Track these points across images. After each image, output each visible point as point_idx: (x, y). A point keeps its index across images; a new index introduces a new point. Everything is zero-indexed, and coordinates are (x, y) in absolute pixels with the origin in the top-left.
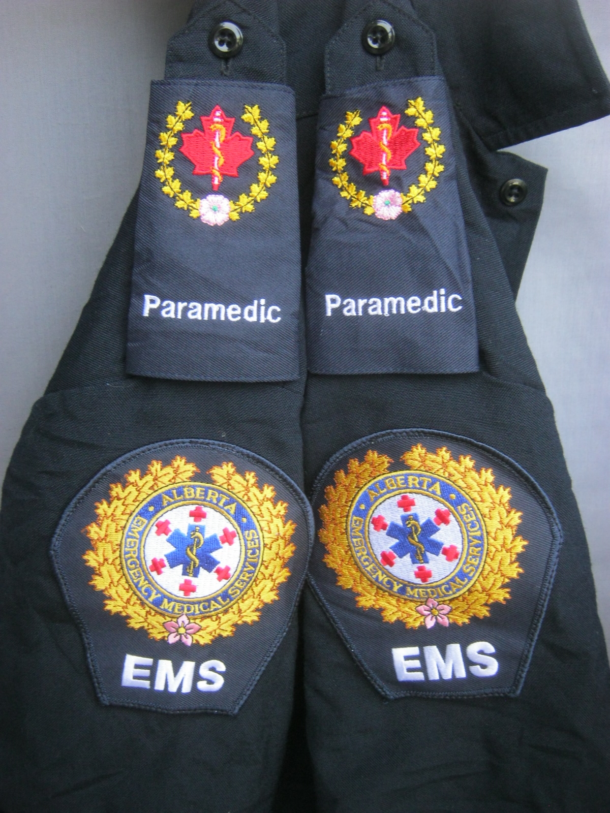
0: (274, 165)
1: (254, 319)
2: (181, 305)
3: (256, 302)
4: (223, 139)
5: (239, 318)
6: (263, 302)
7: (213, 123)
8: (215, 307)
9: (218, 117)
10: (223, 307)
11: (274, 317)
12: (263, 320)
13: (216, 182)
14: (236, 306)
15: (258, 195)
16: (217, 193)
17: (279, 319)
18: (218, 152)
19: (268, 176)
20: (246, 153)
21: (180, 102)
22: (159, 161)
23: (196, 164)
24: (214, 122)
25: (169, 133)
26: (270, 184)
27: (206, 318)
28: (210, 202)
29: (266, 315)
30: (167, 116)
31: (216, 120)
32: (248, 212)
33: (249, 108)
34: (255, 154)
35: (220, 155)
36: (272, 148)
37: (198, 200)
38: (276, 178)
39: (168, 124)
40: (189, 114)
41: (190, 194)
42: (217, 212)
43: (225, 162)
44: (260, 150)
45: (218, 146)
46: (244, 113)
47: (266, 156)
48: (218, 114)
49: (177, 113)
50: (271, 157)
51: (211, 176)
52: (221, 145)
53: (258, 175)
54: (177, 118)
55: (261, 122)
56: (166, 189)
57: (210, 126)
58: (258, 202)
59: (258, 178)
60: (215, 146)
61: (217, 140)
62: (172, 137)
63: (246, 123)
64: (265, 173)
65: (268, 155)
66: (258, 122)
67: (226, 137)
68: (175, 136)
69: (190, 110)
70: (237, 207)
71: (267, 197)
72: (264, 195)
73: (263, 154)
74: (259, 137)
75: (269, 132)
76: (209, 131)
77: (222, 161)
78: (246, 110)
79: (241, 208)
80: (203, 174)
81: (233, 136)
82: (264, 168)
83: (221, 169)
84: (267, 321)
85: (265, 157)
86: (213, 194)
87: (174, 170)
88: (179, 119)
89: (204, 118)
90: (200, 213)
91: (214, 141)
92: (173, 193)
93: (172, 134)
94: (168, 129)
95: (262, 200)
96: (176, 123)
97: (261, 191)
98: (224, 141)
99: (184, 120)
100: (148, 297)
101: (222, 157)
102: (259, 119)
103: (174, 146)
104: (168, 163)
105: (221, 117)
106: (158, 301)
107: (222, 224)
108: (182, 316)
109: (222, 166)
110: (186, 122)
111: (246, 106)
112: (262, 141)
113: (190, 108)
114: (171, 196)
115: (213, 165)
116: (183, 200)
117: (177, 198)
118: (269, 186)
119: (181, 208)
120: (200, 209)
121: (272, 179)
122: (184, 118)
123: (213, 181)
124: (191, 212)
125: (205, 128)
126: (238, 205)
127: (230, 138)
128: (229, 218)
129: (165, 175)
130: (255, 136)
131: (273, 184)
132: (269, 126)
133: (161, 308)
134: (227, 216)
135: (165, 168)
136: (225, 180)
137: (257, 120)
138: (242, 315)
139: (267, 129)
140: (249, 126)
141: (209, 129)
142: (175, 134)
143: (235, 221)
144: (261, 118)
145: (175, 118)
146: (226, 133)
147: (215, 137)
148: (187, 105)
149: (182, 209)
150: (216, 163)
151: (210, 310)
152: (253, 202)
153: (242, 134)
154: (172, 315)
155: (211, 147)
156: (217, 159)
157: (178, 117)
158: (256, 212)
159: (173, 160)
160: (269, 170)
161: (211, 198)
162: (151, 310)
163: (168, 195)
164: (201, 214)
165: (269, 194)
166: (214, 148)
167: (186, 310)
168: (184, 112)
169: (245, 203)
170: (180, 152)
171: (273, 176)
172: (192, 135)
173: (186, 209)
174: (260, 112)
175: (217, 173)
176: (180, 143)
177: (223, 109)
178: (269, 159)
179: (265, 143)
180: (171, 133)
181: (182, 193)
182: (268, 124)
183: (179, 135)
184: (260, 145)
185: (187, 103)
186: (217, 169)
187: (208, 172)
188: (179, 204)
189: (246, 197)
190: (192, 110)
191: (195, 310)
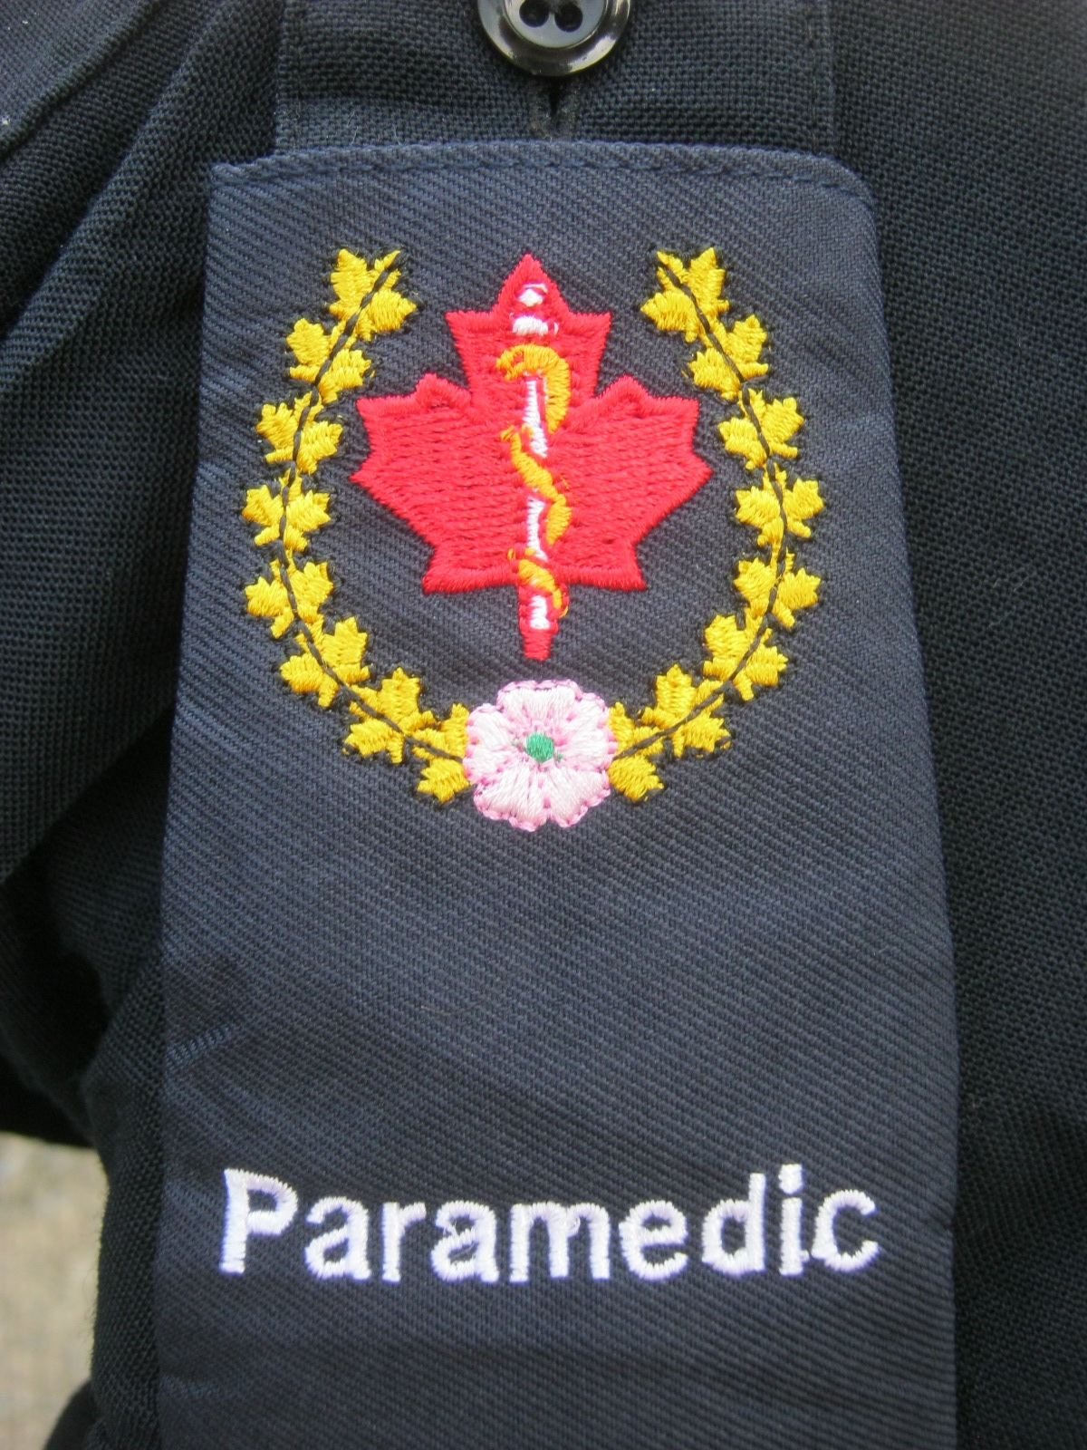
0: (804, 522)
1: (750, 1258)
2: (397, 1219)
3: (758, 1182)
4: (558, 411)
5: (678, 1262)
6: (791, 1177)
7: (510, 339)
8: (562, 1220)
9: (530, 311)
10: (599, 1216)
11: (847, 1242)
12: (792, 1262)
13: (539, 620)
14: (663, 1208)
15: (741, 665)
16: (539, 669)
17: (870, 1249)
18: (539, 478)
19: (780, 572)
20: (675, 472)
21: (343, 253)
22: (260, 539)
23: (434, 537)
24: (514, 337)
25: (300, 404)
26: (794, 613)
27: (520, 1274)
28: (512, 720)
29: (807, 1237)
30: (291, 327)
31: (524, 324)
32: (701, 751)
33: (676, 264)
34: (711, 476)
35: (551, 491)
36: (789, 443)
37: (457, 709)
38: (815, 581)
39: (297, 363)
40: (392, 308)
41: (413, 685)
42: (550, 762)
43: (575, 523)
44: (737, 459)
45: (540, 447)
46: (652, 287)
47: (766, 481)
48: (530, 297)
49: (334, 307)
50: (790, 486)
51: (515, 593)
52: (551, 442)
53: (736, 574)
54: (337, 331)
55: (729, 329)
56: (298, 671)
57: (497, 355)
58: (742, 703)
59: (736, 589)
60: (526, 449)
61: (532, 418)
62: (317, 419)
63: (665, 333)
64: (767, 562)
65: (773, 479)
66: (719, 329)
67: (573, 403)
68: (330, 413)
69: (394, 288)
70: (645, 732)
71: (781, 674)
72: (770, 664)
73: (750, 474)
74: (728, 395)
75: (770, 374)
76: (491, 378)
77: (560, 518)
78: (661, 272)
79: (667, 735)
80: (475, 588)
81: (608, 394)
82: (761, 540)
83: (558, 555)
84: (815, 1267)
85: (761, 487)
86: (527, 677)
87: (331, 577)
88: (348, 331)
89: (462, 320)
90: (467, 775)
91: (519, 423)
92: (334, 684)
93: (318, 408)
94: (299, 387)
95: (761, 690)
96: (332, 356)
97: (754, 648)
98: (564, 424)
99: (367, 337)
100: (239, 1182)
101: (561, 499)
102: (720, 315)
103: (326, 463)
104: (303, 544)
105: (545, 311)
106: (289, 1201)
107: (577, 819)
108: (404, 1268)
109: (563, 539)
110: (375, 345)
111: (663, 257)
112: (741, 416)
113: (393, 278)
114: (325, 701)
115: (522, 539)
116: (380, 716)
117: (354, 707)
118: (788, 620)
119: (375, 756)
120: (468, 755)
121: (802, 587)
122: (366, 328)
123: (527, 616)
124: (425, 772)
125: (470, 363)
126: (652, 724)
127: (590, 403)
128: (612, 786)
129: (293, 603)
130: (709, 394)
131: (807, 609)
132: (765, 345)
133: (301, 1232)
134: (600, 779)
135: (292, 567)
136: (577, 607)
137: (713, 322)
138: (693, 1245)
139: (760, 361)
140: (679, 346)
141: (491, 370)
142: (328, 407)
143: (640, 803)
144: (732, 310)
145: (327, 332)
146: (573, 386)
147: (521, 407)
148: (380, 265)
149: (381, 759)
150: (533, 527)
151: (539, 1234)
152: (720, 701)
153: (645, 385)
154: (356, 1265)
155: (505, 456)
156: (536, 508)
157: (342, 325)
158: (734, 747)
159: (322, 528)
160: (784, 544)
161: (517, 695)
162: (257, 1244)
163: (308, 697)
164: (473, 781)
165: (793, 661)
166: (520, 459)
167: (421, 1238)
168: (365, 302)
169: (686, 712)
170: (357, 486)
171: (802, 572)
172: (411, 399)
173: (398, 759)
174: (726, 283)
175: (540, 577)
176: (354, 447)
177: (556, 276)
178: (780, 496)
179: (754, 419)
180: (313, 402)
181: (374, 681)
182: (763, 336)
183: (345, 407)
184: (737, 434)
185: (382, 256)
186: (542, 555)
187: (495, 572)
188: (366, 736)
189: (685, 680)
190: (403, 288)
191: (467, 1237)
